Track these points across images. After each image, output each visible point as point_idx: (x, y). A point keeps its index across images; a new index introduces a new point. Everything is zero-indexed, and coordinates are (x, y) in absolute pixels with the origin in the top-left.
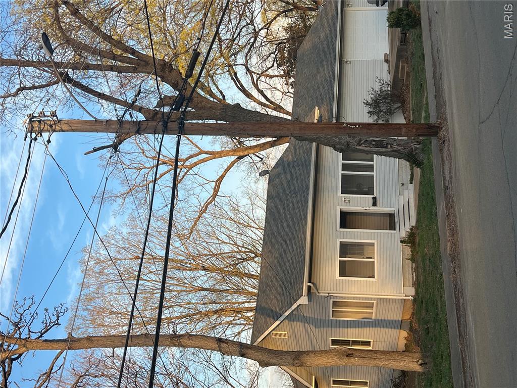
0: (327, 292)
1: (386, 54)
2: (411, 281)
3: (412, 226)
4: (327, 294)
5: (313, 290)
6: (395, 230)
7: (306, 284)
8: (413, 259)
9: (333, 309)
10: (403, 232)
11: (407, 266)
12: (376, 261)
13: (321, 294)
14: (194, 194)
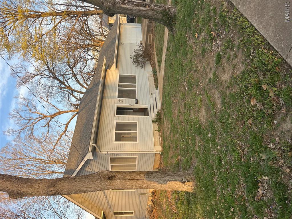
0: (106, 151)
1: (141, 41)
2: (159, 142)
3: (159, 110)
4: (106, 153)
5: (98, 150)
6: (148, 115)
7: (92, 144)
8: (159, 131)
9: (111, 164)
10: (153, 115)
11: (156, 135)
12: (138, 132)
13: (103, 153)
14: (56, 131)
